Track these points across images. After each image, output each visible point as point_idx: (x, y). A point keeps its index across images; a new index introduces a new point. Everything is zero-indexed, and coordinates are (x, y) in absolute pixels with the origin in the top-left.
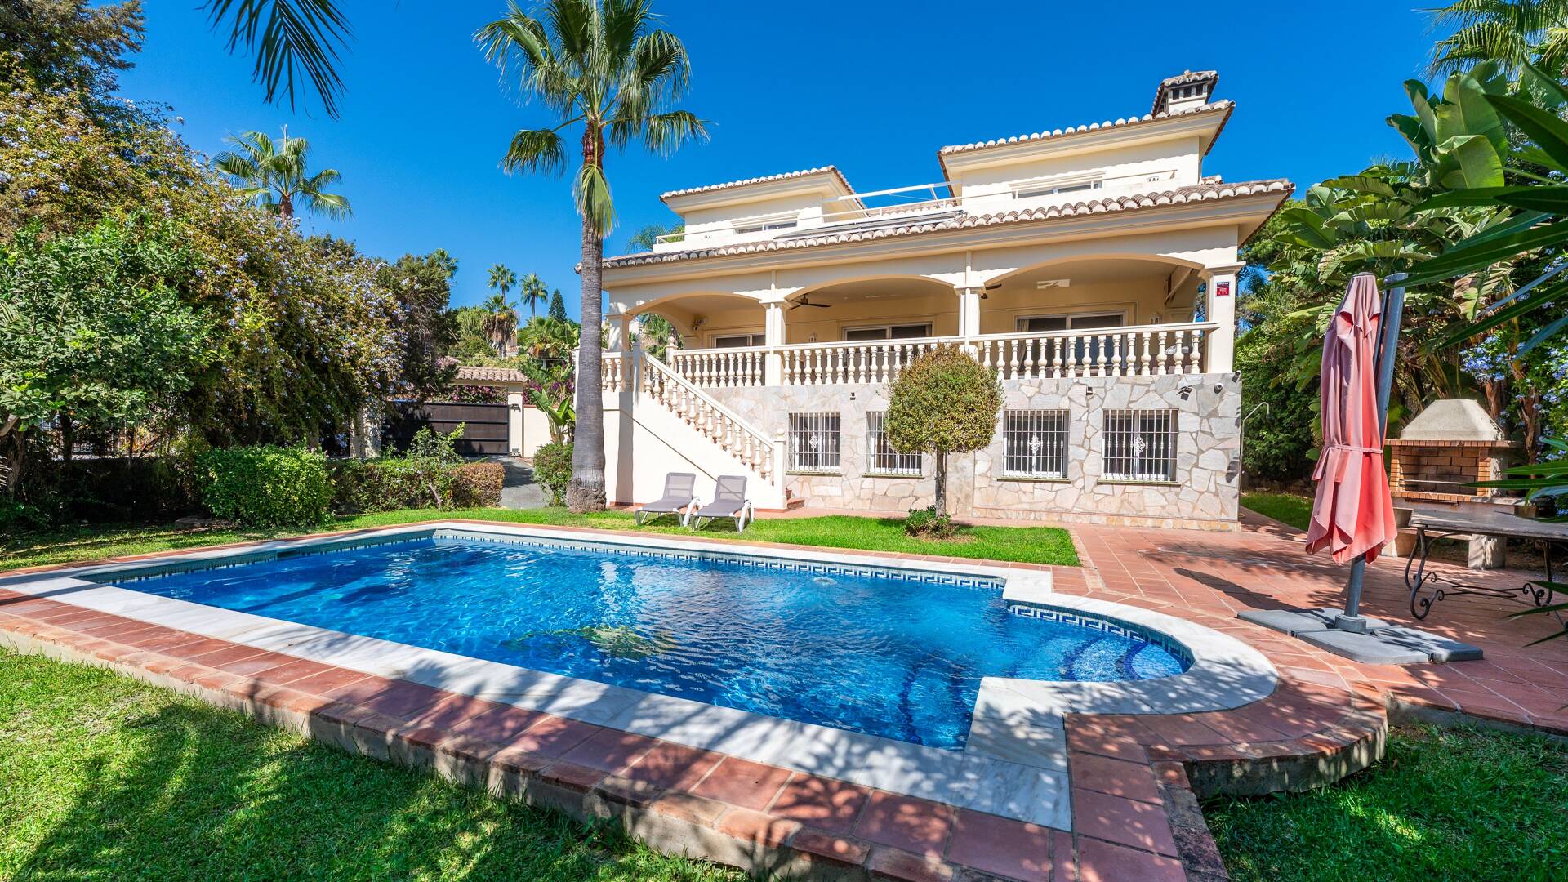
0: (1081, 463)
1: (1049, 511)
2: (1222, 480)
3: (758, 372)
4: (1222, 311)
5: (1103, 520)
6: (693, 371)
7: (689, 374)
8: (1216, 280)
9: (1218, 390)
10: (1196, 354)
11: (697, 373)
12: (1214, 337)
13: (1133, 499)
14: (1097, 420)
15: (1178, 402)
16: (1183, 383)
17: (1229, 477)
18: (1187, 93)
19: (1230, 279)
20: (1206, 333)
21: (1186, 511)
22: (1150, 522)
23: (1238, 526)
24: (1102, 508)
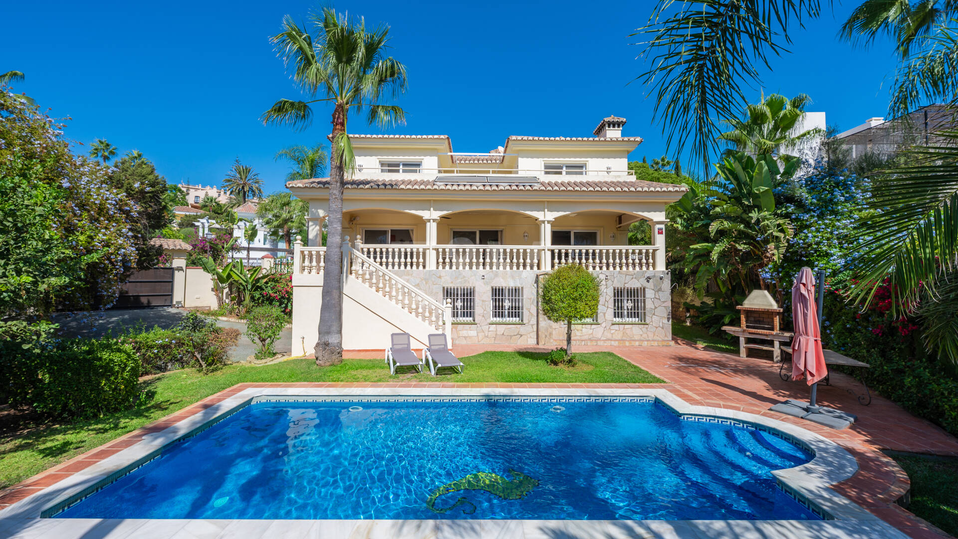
0: (604, 314)
1: (590, 340)
2: (665, 321)
3: (421, 260)
4: (660, 241)
5: (616, 344)
6: (381, 258)
7: (378, 260)
8: (658, 226)
9: (661, 278)
10: (651, 261)
11: (384, 260)
12: (658, 253)
13: (628, 332)
14: (611, 292)
15: (645, 284)
16: (647, 275)
17: (668, 319)
18: (614, 126)
19: (663, 226)
20: (654, 251)
21: (651, 336)
22: (637, 343)
23: (673, 343)
24: (615, 337)
